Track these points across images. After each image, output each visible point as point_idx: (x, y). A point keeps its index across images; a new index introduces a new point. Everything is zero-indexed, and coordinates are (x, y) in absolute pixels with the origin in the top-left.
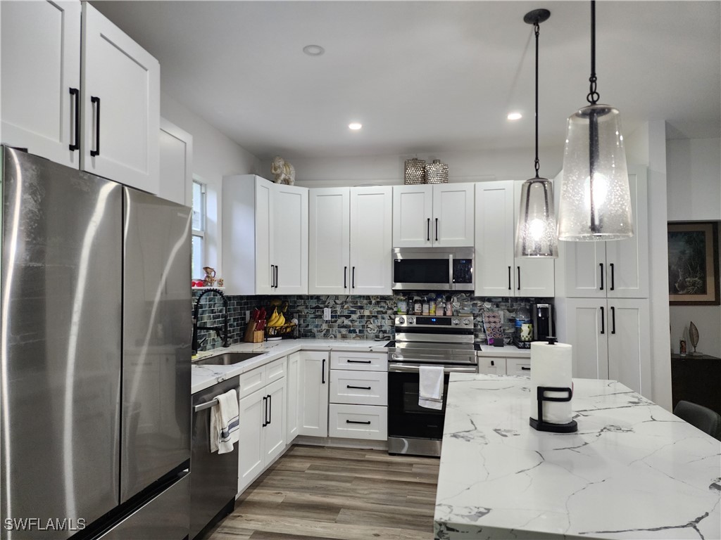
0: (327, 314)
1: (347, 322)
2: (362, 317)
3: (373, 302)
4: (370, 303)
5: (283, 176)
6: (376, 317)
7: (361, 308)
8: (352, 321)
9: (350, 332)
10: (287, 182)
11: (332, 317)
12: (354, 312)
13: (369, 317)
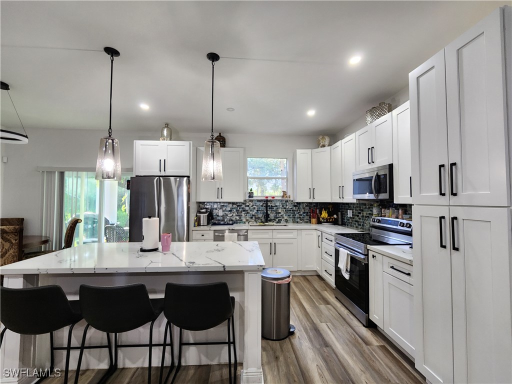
0: (350, 213)
1: (357, 219)
2: (363, 216)
3: (367, 207)
4: (366, 208)
5: (322, 144)
6: (368, 217)
7: (363, 211)
8: (359, 219)
9: (359, 225)
10: (323, 146)
11: (353, 215)
12: (360, 213)
13: (366, 217)
